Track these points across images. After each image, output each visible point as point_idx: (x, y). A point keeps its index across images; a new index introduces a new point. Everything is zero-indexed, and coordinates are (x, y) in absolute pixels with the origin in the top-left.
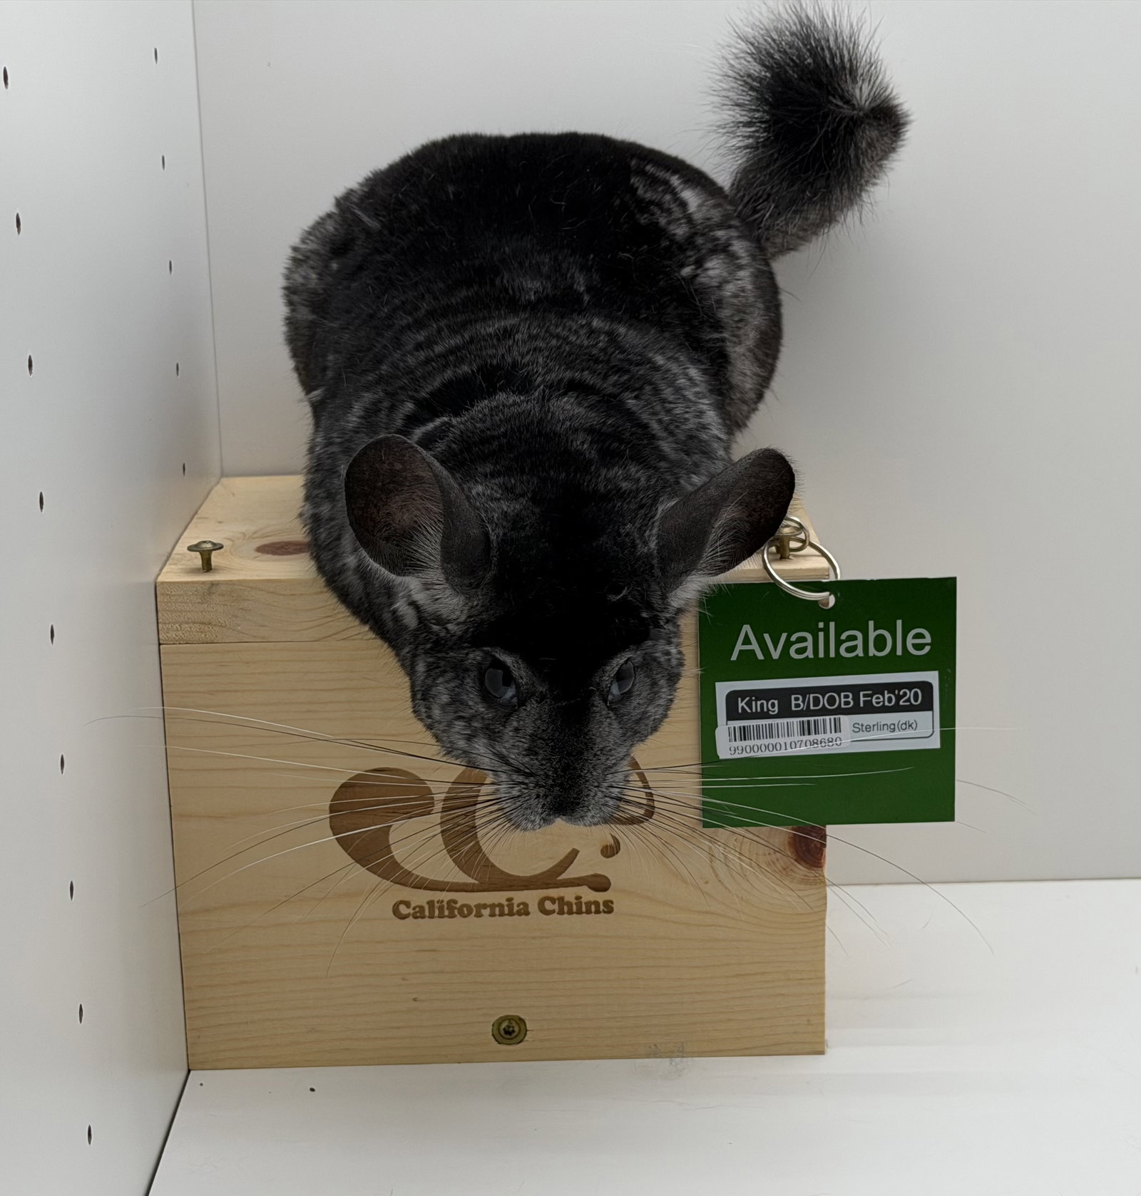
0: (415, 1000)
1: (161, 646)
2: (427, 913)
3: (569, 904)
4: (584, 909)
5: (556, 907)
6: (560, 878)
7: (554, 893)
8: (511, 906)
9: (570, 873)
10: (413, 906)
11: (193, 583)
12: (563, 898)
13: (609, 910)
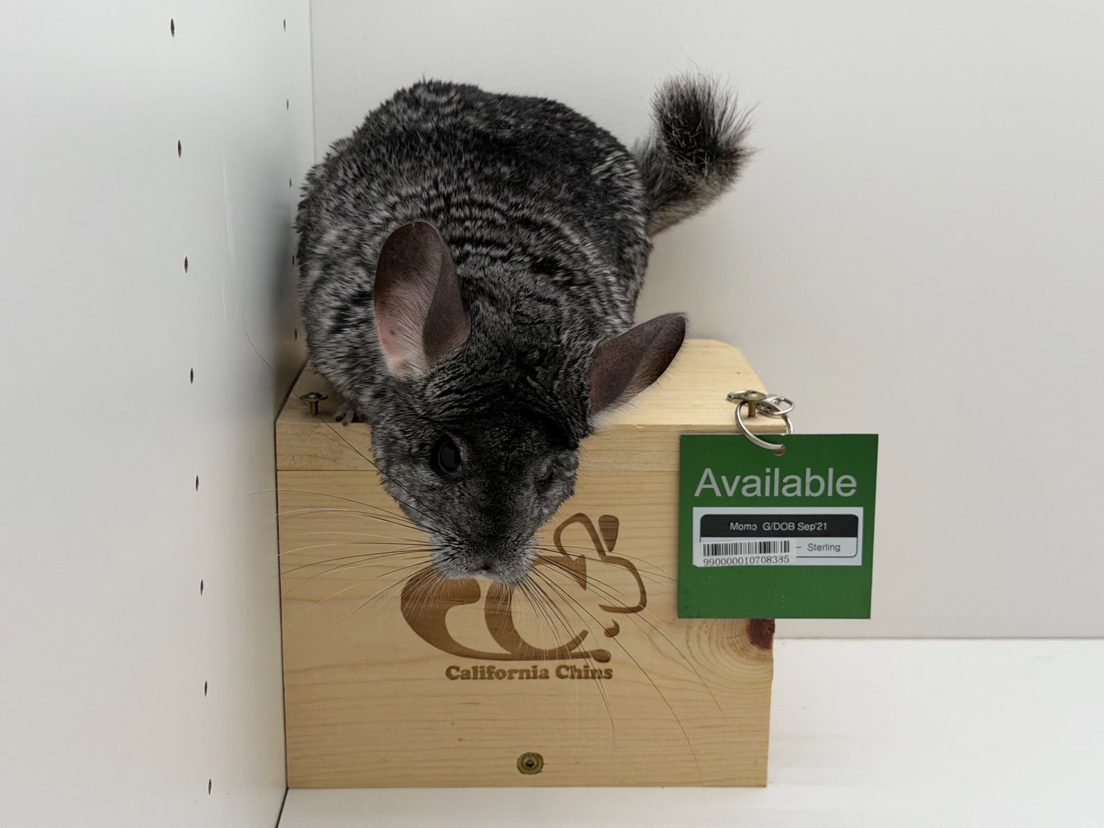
0: (460, 740)
1: (278, 472)
3: (579, 671)
4: (590, 675)
5: (569, 673)
6: (573, 651)
7: (569, 662)
8: (535, 672)
9: (582, 647)
10: (461, 669)
12: (574, 666)
13: (610, 677)
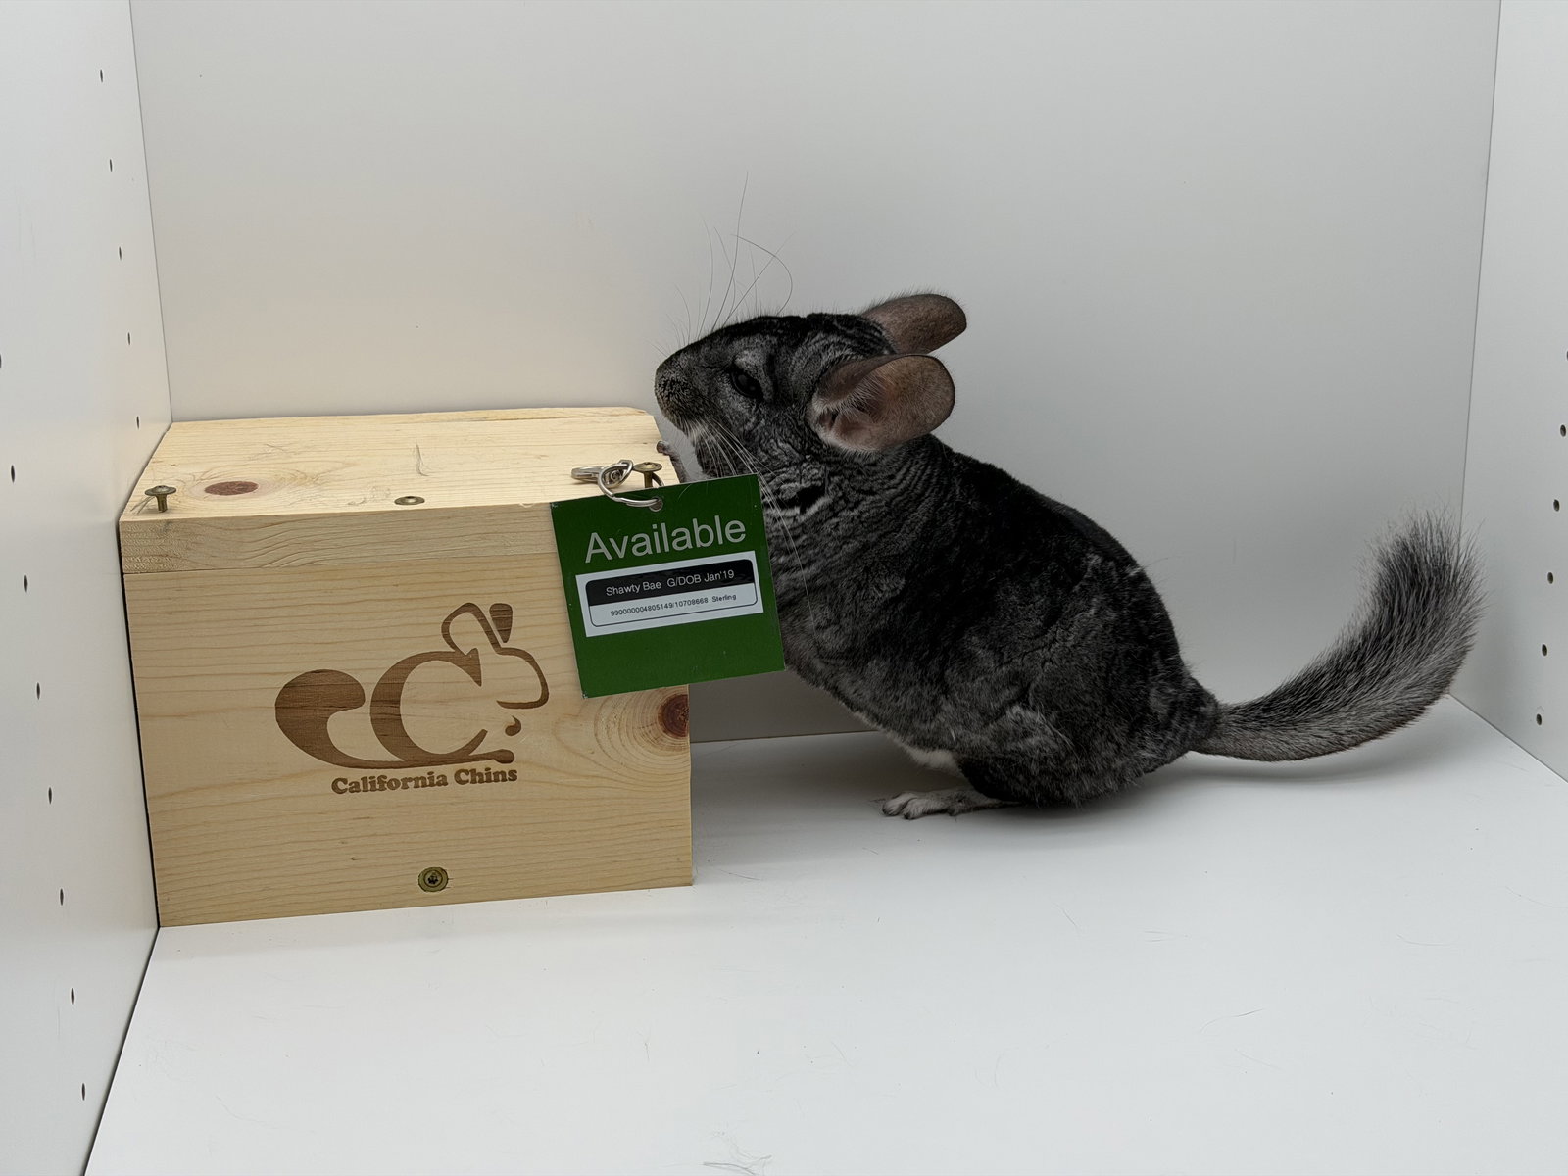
0: (353, 859)
1: (125, 576)
2: (361, 787)
3: (480, 775)
4: (493, 779)
5: (469, 777)
6: (472, 754)
7: (467, 766)
8: (431, 779)
9: (481, 749)
10: (348, 781)
11: (151, 522)
12: (475, 770)
13: (514, 778)
